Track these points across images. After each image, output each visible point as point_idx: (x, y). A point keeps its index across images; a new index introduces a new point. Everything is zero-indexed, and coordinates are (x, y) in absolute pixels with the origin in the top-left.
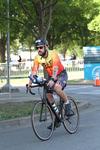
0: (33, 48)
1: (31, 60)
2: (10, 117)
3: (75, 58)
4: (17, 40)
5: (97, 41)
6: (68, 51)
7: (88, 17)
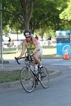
0: (19, 32)
1: (18, 40)
2: (3, 82)
3: (50, 39)
4: (8, 26)
5: (66, 26)
6: (45, 34)
7: (59, 9)
